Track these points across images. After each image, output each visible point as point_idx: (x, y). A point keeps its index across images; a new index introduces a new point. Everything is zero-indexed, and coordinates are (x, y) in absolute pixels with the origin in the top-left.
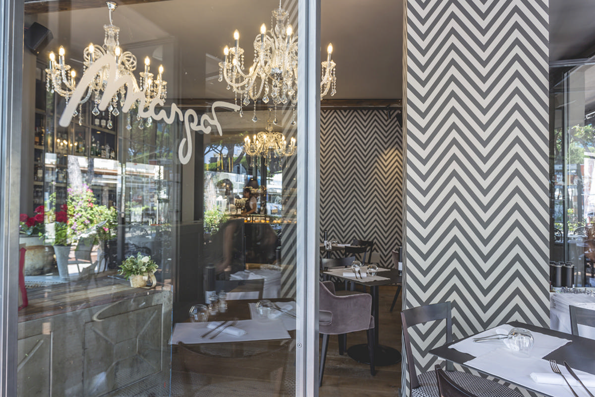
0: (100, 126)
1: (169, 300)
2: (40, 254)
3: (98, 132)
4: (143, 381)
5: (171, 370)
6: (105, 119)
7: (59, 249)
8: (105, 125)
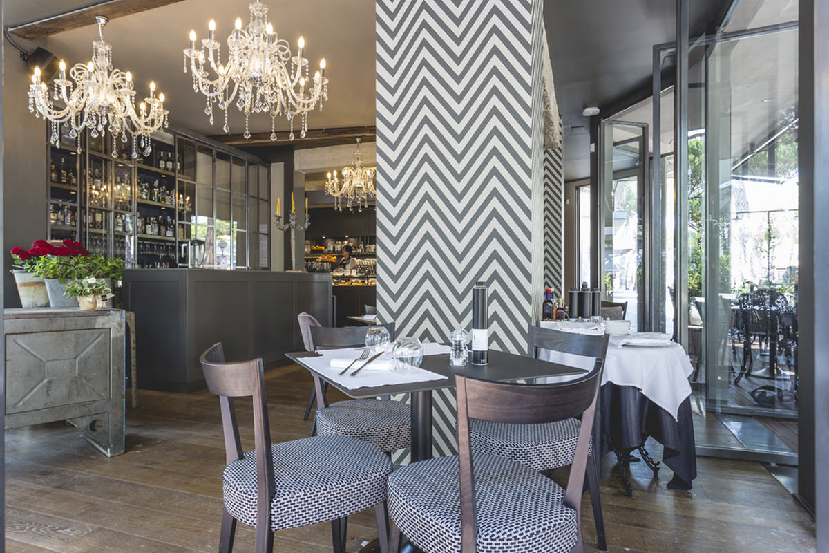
0: (166, 169)
1: (120, 326)
2: (41, 291)
3: (164, 176)
4: (85, 405)
5: (124, 400)
6: (171, 161)
7: (49, 282)
8: (164, 166)
